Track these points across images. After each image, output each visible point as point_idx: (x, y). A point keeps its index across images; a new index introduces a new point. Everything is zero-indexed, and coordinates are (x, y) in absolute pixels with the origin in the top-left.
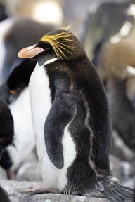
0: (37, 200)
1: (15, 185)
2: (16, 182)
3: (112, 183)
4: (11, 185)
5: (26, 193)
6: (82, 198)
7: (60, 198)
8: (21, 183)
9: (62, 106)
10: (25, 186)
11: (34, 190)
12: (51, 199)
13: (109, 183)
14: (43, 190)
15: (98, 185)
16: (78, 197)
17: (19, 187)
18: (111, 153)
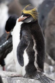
0: (14, 80)
1: (5, 73)
2: (6, 72)
3: (43, 75)
4: (4, 73)
5: (10, 76)
6: (33, 80)
7: (24, 79)
8: (8, 72)
9: (24, 41)
10: (10, 74)
11: (13, 75)
12: (20, 79)
13: (42, 75)
14: (17, 75)
15: (38, 75)
16: (31, 79)
17: (7, 74)
18: (45, 62)
